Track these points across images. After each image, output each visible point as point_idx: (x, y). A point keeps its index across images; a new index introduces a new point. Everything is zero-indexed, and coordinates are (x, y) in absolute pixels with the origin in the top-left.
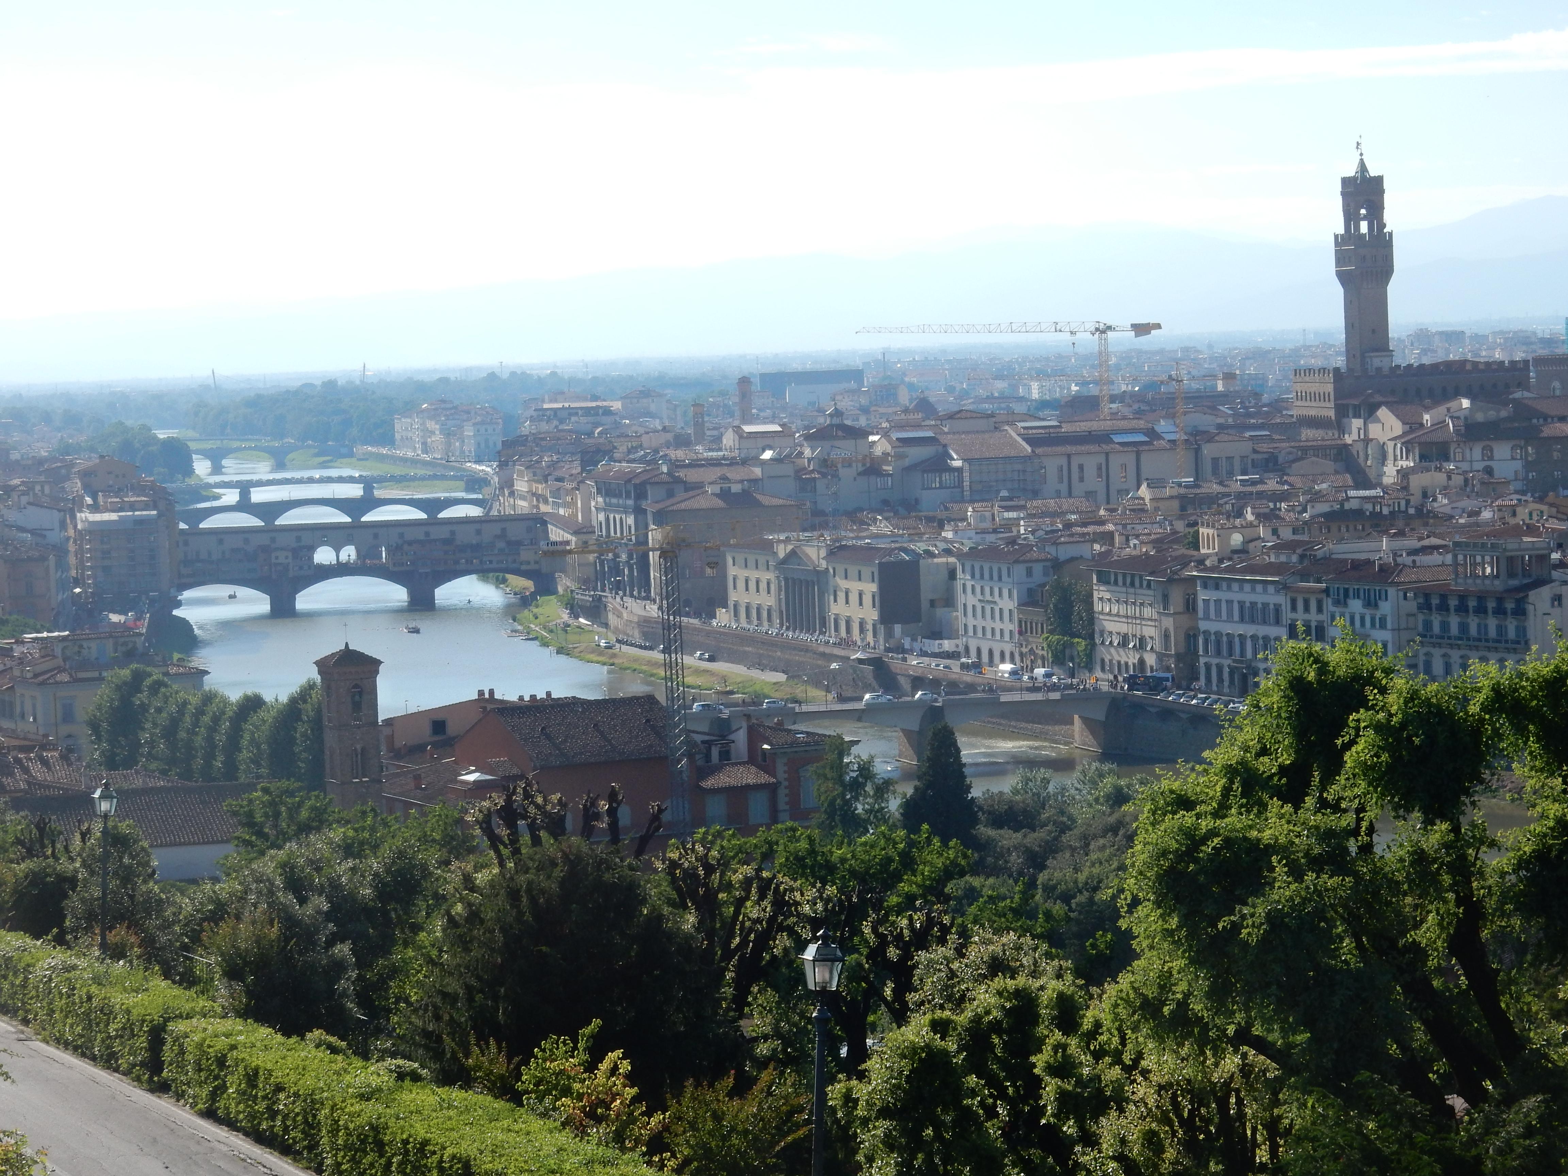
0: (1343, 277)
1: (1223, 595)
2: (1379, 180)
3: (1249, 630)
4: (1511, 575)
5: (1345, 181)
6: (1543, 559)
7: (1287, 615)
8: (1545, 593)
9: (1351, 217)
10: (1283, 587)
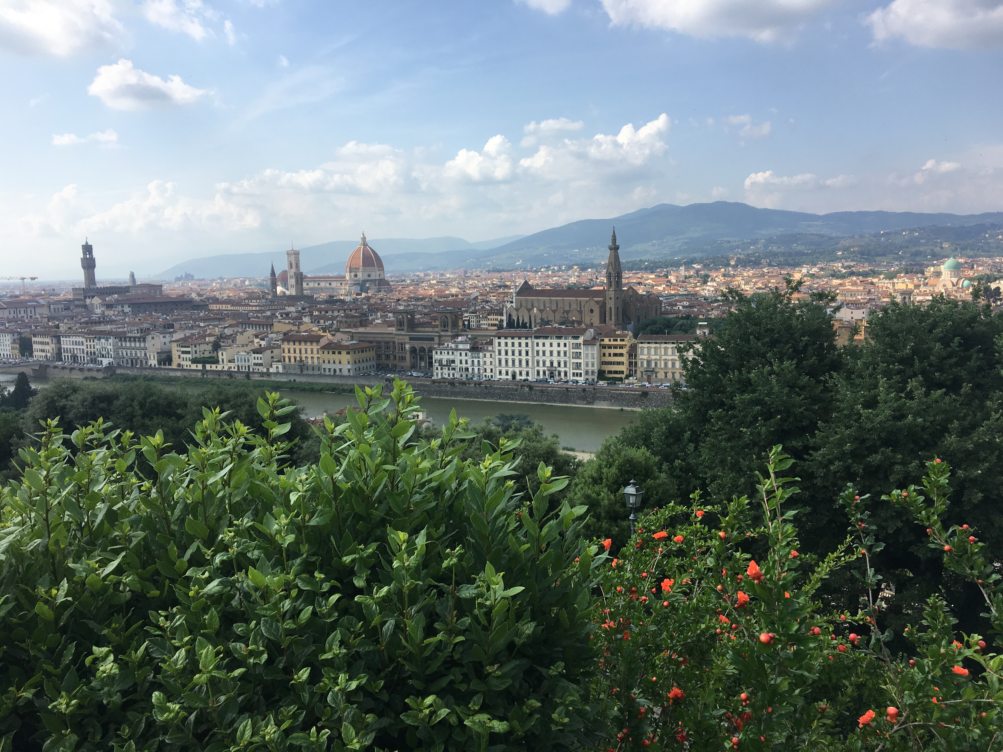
0: (84, 267)
1: (68, 339)
2: (91, 246)
3: (75, 347)
4: (142, 333)
5: (83, 246)
6: (148, 329)
7: (85, 343)
8: (150, 336)
9: (84, 253)
10: (83, 337)
